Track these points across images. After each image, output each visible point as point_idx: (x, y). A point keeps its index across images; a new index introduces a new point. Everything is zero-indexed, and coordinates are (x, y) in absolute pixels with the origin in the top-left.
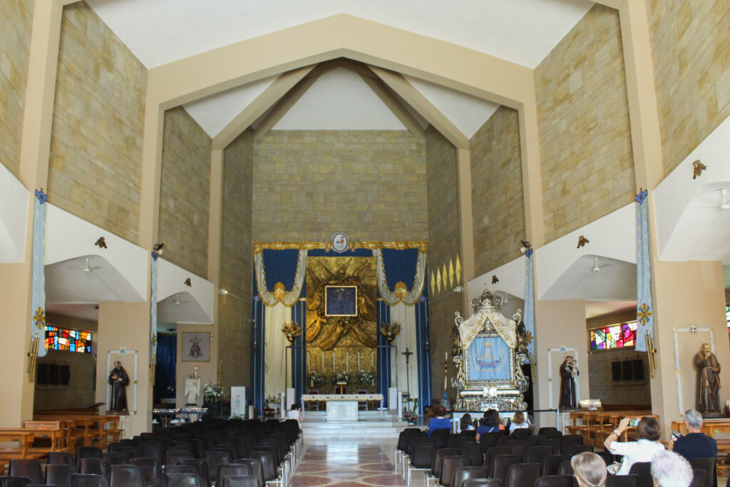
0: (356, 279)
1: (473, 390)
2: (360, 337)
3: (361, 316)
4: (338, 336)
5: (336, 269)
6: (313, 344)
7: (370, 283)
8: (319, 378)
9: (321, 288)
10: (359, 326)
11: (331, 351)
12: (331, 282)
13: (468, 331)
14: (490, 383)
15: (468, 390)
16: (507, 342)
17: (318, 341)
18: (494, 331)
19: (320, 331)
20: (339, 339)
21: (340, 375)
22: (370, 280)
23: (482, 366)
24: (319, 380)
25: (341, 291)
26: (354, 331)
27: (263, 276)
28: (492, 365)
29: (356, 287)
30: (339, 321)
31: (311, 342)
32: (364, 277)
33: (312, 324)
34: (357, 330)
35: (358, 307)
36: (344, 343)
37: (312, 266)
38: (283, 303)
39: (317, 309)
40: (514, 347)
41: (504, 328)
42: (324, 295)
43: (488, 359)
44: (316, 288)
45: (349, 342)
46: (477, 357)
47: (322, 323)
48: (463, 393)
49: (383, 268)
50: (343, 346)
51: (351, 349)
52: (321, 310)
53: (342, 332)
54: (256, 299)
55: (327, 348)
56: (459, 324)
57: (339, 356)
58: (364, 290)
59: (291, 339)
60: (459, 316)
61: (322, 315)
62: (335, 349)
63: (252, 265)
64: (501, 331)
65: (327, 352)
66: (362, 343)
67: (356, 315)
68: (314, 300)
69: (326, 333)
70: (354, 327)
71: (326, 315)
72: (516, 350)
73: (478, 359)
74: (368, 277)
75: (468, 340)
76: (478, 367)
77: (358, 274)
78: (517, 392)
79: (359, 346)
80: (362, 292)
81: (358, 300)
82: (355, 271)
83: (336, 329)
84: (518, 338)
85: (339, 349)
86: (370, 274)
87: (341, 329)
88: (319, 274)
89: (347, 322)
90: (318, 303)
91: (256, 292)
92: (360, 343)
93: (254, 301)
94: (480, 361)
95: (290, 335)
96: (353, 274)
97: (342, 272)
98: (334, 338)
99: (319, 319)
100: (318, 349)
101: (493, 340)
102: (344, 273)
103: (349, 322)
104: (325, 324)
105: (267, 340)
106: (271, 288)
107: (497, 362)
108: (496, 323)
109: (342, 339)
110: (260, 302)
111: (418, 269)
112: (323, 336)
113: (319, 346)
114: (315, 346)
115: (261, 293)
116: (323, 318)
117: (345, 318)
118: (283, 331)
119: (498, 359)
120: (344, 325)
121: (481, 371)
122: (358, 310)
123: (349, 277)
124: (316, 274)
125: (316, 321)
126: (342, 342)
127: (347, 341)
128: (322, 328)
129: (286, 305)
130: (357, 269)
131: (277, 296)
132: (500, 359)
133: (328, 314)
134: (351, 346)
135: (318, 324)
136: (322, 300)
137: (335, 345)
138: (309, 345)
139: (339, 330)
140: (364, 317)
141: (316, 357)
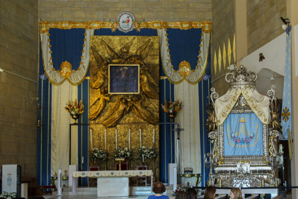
0: (139, 57)
1: (227, 166)
2: (142, 114)
3: (143, 93)
4: (121, 114)
5: (119, 48)
6: (97, 121)
7: (153, 61)
8: (102, 154)
9: (104, 67)
10: (141, 103)
11: (114, 129)
12: (114, 61)
13: (222, 108)
14: (244, 159)
15: (222, 166)
16: (260, 118)
17: (102, 118)
18: (248, 107)
19: (104, 108)
20: (122, 116)
21: (122, 152)
22: (153, 59)
23: (236, 142)
24: (101, 156)
25: (124, 69)
26: (137, 109)
27: (50, 55)
28: (247, 141)
29: (139, 65)
30: (121, 99)
31: (95, 119)
32: (147, 56)
33: (96, 102)
34: (139, 108)
35: (141, 85)
36: (127, 120)
37: (96, 45)
38: (70, 82)
39: (100, 87)
40: (267, 123)
41: (257, 103)
42: (107, 74)
43: (242, 135)
44: (99, 67)
45: (132, 119)
46: (232, 133)
47: (105, 101)
48: (217, 169)
49: (167, 48)
50: (125, 124)
51: (134, 126)
52: (104, 88)
53: (125, 109)
54: (43, 77)
55: (110, 125)
57: (122, 133)
58: (146, 69)
59: (74, 117)
61: (105, 93)
62: (118, 126)
63: (39, 45)
64: (255, 107)
65: (110, 129)
66: (145, 120)
67: (139, 93)
68: (97, 78)
69: (109, 110)
70: (136, 105)
71: (109, 93)
73: (233, 135)
74: (151, 55)
75: (223, 116)
76: (233, 144)
77: (141, 53)
78: (269, 168)
79: (142, 123)
80: (145, 70)
81: (140, 79)
82: (138, 50)
83: (119, 107)
84: (271, 114)
85: (122, 127)
86: (152, 53)
87: (124, 106)
88: (103, 53)
89: (129, 100)
90: (101, 81)
91: (42, 71)
92: (142, 121)
93: (40, 80)
94: (234, 137)
95: (73, 113)
96: (136, 52)
97: (125, 51)
98: (116, 116)
99: (102, 97)
100: (101, 126)
101: (247, 116)
102: (128, 52)
103: (132, 100)
104: (109, 102)
105: (54, 118)
106: (57, 66)
107: (251, 138)
108: (250, 99)
109: (125, 117)
110: (47, 80)
111: (201, 49)
112: (107, 114)
113: (102, 124)
114: (98, 124)
115: (48, 72)
116: (107, 96)
117: (127, 96)
119: (252, 135)
120: (126, 103)
121: (235, 147)
122: (141, 87)
123: (132, 56)
124: (100, 53)
125: (99, 99)
126: (125, 119)
127: (129, 118)
128: (105, 105)
129: (72, 84)
130: (140, 48)
131: (64, 75)
132: (254, 136)
133: (110, 92)
134: (134, 123)
135: (101, 102)
136: (105, 78)
137: (117, 122)
138: (92, 122)
139: (121, 107)
140: (146, 95)
141: (99, 134)
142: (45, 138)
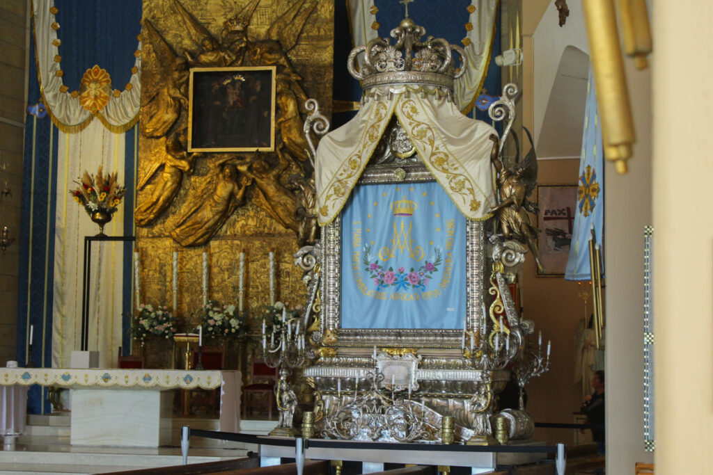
0: (276, 46)
1: (346, 365)
2: (279, 210)
3: (284, 149)
4: (220, 208)
5: (221, 21)
6: (156, 230)
7: (316, 55)
8: (161, 323)
9: (176, 75)
10: (278, 178)
11: (199, 251)
12: (204, 58)
13: (335, 166)
14: (398, 339)
15: (331, 365)
16: (457, 198)
17: (170, 221)
18: (413, 164)
19: (175, 192)
20: (224, 216)
21: (218, 317)
22: (316, 48)
23: (381, 283)
24: (161, 328)
25: (234, 83)
26: (265, 194)
27: (54, 51)
28: (416, 279)
29: (274, 69)
30: (222, 166)
31: (150, 224)
32: (298, 39)
33: (154, 176)
34: (271, 190)
35: (279, 124)
36: (239, 225)
37: (159, 15)
38: (104, 122)
39: (167, 134)
40: (479, 215)
41: (451, 148)
42: (186, 95)
43: (402, 260)
44: (165, 74)
45: (251, 222)
46: (368, 250)
48: (311, 373)
49: (373, 18)
50: (234, 236)
51: (257, 243)
52: (178, 135)
53: (232, 195)
54: (36, 110)
55: (191, 240)
56: (317, 138)
57: (225, 263)
58: (294, 77)
59: (98, 216)
60: (316, 114)
62: (214, 243)
63: (28, 25)
64: (441, 162)
65: (192, 252)
66: (287, 227)
67: (272, 149)
68: (158, 108)
69: (190, 198)
70: (263, 183)
71: (190, 150)
72: (491, 225)
73: (371, 259)
74: (308, 38)
75: (337, 191)
76: (371, 285)
77: (279, 34)
78: (473, 375)
79: (280, 234)
80: (289, 83)
81: (277, 107)
82: (272, 25)
83: (215, 189)
84: (499, 185)
85: (225, 245)
86: (315, 32)
87: (230, 186)
88: (176, 36)
89: (243, 168)
90: (169, 116)
91: (36, 95)
92: (281, 228)
93: (30, 117)
94: (375, 266)
95: (92, 205)
96: (269, 31)
97: (239, 28)
99: (170, 161)
100: (168, 242)
101: (418, 191)
102: (245, 32)
103: (250, 169)
104: (190, 175)
106: (73, 81)
107: (431, 268)
108: (422, 135)
109: (233, 217)
110: (46, 118)
111: (474, 18)
112: (184, 209)
113: (171, 236)
114: (159, 236)
115: (49, 96)
116: (182, 158)
117: (240, 156)
118: (77, 194)
119: (433, 260)
120: (236, 176)
121: (377, 300)
122: (278, 132)
124: (169, 38)
125: (162, 167)
126: (234, 225)
127: (245, 222)
128: (179, 184)
129: (110, 127)
130: (279, 19)
131: (89, 103)
132: (438, 260)
133: (193, 147)
134: (257, 235)
135: (167, 175)
136: (180, 109)
137: (212, 233)
138: (145, 231)
139: (223, 190)
140: (292, 154)
141: (162, 266)
142: (38, 275)
